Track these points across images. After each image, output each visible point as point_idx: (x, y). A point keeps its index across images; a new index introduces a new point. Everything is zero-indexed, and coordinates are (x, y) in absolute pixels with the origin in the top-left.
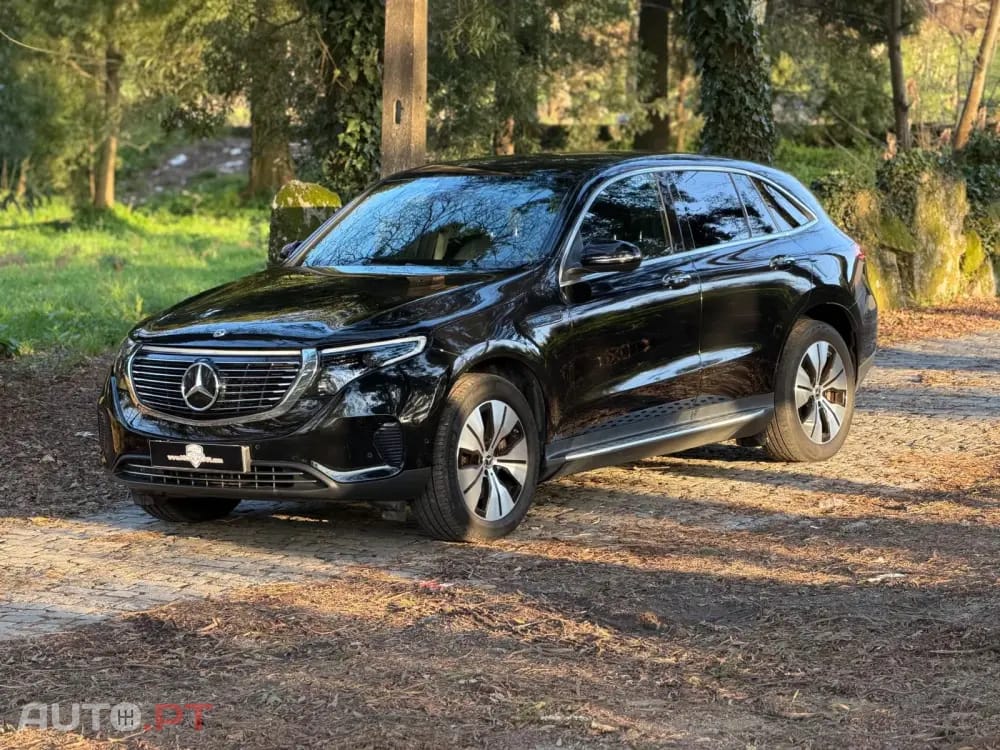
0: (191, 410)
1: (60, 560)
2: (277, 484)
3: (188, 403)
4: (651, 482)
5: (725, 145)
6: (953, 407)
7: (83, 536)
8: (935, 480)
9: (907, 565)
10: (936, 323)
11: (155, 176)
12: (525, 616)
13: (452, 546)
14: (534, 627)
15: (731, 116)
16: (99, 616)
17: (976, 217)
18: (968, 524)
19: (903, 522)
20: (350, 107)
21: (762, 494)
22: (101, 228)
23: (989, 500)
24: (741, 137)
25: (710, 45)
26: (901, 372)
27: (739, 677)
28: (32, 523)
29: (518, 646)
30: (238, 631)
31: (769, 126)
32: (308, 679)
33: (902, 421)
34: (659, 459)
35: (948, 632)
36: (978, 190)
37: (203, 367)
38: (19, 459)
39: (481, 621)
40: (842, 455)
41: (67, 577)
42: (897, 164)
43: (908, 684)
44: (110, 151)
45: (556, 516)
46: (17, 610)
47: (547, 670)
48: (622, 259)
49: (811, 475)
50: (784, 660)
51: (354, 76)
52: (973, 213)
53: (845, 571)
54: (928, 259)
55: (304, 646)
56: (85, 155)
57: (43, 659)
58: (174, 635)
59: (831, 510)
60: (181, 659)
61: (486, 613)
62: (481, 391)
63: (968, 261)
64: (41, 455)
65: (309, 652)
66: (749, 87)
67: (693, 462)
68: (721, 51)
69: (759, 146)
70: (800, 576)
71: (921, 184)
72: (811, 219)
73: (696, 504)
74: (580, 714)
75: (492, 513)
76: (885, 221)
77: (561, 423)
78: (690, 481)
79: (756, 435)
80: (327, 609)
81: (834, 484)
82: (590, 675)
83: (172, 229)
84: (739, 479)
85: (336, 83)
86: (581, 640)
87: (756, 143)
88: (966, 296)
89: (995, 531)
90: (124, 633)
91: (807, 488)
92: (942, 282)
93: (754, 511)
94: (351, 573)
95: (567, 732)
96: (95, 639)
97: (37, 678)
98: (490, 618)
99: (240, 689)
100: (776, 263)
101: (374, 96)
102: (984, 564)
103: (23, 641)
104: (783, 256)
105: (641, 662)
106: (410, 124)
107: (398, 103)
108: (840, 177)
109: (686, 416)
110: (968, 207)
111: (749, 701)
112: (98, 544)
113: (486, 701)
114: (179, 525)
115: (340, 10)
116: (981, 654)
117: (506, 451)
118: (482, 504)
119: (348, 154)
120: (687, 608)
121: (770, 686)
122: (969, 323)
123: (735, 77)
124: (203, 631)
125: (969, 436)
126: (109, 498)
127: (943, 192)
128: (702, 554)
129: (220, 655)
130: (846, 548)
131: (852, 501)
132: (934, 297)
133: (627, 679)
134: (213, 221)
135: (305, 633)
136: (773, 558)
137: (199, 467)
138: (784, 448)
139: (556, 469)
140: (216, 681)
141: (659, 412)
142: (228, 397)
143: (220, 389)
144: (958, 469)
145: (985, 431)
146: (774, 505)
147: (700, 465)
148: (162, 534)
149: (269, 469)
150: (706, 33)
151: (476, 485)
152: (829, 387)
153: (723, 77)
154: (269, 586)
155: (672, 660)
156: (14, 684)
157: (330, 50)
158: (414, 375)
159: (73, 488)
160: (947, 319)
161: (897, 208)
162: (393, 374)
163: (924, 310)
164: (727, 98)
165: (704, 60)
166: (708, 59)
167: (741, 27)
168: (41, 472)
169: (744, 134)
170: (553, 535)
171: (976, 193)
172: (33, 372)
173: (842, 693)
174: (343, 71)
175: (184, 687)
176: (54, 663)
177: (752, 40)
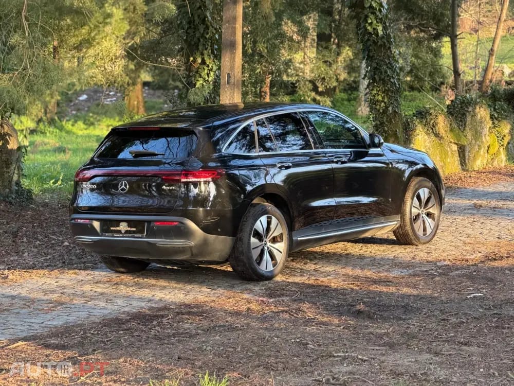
8: (489, 253)
9: (484, 290)
10: (478, 179)
11: (71, 106)
12: (312, 313)
14: (318, 318)
15: (380, 79)
20: (198, 75)
21: (409, 259)
25: (370, 45)
27: (417, 338)
28: (68, 273)
30: (181, 320)
31: (399, 84)
38: (53, 244)
39: (293, 315)
41: (93, 297)
42: (457, 102)
43: (495, 341)
49: (430, 250)
50: (437, 330)
51: (199, 60)
52: (493, 126)
54: (472, 148)
55: (214, 327)
57: (96, 332)
59: (443, 266)
60: (159, 332)
61: (294, 312)
63: (491, 149)
64: (63, 242)
65: (217, 329)
66: (389, 65)
68: (375, 48)
69: (393, 94)
71: (469, 112)
74: (351, 353)
76: (452, 129)
83: (85, 132)
85: (191, 64)
87: (392, 93)
88: (490, 166)
92: (478, 159)
95: (348, 361)
96: (116, 324)
98: (297, 314)
99: (192, 344)
101: (209, 70)
103: (84, 325)
106: (234, 84)
107: (228, 74)
108: (430, 108)
110: (491, 122)
111: (425, 348)
113: (306, 349)
115: (193, 28)
121: (433, 342)
122: (493, 179)
123: (382, 60)
124: (166, 320)
125: (502, 232)
126: (100, 262)
128: (387, 286)
129: (176, 330)
130: (453, 283)
132: (475, 166)
135: (212, 321)
140: (179, 341)
145: (509, 230)
153: (377, 61)
155: (385, 331)
157: (188, 47)
160: (483, 177)
161: (457, 123)
163: (471, 173)
164: (378, 71)
165: (367, 52)
166: (369, 52)
167: (385, 37)
168: (64, 250)
169: (387, 88)
170: (315, 278)
171: (494, 116)
172: (47, 203)
173: (466, 344)
174: (194, 58)
175: (166, 344)
176: (102, 334)
177: (390, 43)
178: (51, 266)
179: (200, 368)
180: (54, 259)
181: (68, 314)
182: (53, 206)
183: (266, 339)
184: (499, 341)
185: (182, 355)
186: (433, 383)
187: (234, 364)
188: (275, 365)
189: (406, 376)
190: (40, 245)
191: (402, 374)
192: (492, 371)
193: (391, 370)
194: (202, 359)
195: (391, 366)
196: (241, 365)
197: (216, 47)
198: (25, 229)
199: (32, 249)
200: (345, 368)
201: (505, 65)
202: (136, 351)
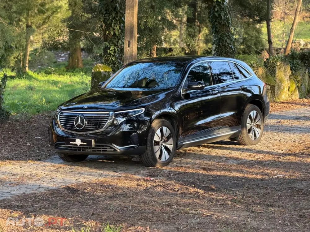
0: (77, 129)
1: (39, 172)
2: (102, 150)
3: (76, 127)
4: (206, 151)
5: (221, 54)
6: (290, 130)
7: (44, 166)
8: (288, 150)
9: (283, 173)
10: (282, 106)
12: (177, 187)
13: (151, 168)
14: (181, 190)
15: (223, 45)
16: (55, 187)
17: (293, 75)
18: (299, 162)
19: (281, 162)
20: (111, 42)
21: (238, 154)
22: (25, 78)
23: (304, 156)
24: (226, 51)
25: (217, 24)
26: (274, 120)
27: (241, 202)
28: (28, 162)
29: (177, 194)
30: (96, 191)
31: (234, 48)
32: (120, 203)
33: (276, 134)
34: (207, 145)
35: (298, 190)
36: (294, 67)
37: (81, 117)
38: (20, 144)
39: (165, 188)
40: (260, 143)
41: (42, 177)
42: (270, 59)
43: (289, 204)
44: (27, 55)
45: (180, 160)
46: (30, 185)
47: (187, 201)
48: (199, 86)
49: (252, 149)
50: (253, 197)
51: (112, 33)
52: (292, 74)
53: (266, 175)
54: (279, 87)
55: (116, 195)
56: (20, 56)
57: (43, 198)
58: (78, 192)
59: (259, 159)
60: (81, 198)
61: (166, 186)
62: (160, 124)
63: (291, 88)
64: (26, 143)
65: (118, 196)
66: (228, 37)
67: (216, 145)
68: (220, 26)
70: (253, 176)
71: (277, 66)
72: (251, 75)
73: (220, 157)
74: (199, 211)
75: (163, 159)
76: (267, 76)
77: (182, 134)
78: (217, 151)
79: (236, 138)
80: (119, 185)
81: (259, 151)
82: (199, 202)
83: (46, 78)
84: (231, 150)
85: (107, 35)
86: (195, 193)
87: (230, 53)
88: (290, 98)
89: (307, 164)
90: (63, 191)
91: (251, 152)
92: (283, 94)
93: (237, 159)
94: (124, 175)
95: (197, 216)
96: (56, 193)
97: (42, 203)
98: (168, 187)
99: (102, 206)
100: (241, 88)
101: (118, 39)
102: (305, 173)
103: (35, 194)
104: (243, 86)
105: (213, 198)
106: (132, 47)
107: (129, 41)
108: (254, 63)
109: (216, 132)
110: (291, 72)
111: (245, 208)
112: (49, 168)
113: (172, 208)
114: (71, 163)
115: (108, 14)
116: (308, 196)
117: (167, 141)
118: (160, 156)
119: (110, 56)
120: (223, 184)
121: (251, 204)
122: (292, 106)
123: (224, 34)
124: (86, 191)
125: (296, 138)
126: (49, 155)
127: (284, 68)
128: (224, 170)
129: (92, 197)
130: (265, 169)
131: (265, 156)
132: (281, 99)
133: (209, 203)
134: (58, 76)
135: (115, 191)
136: (245, 171)
137: (80, 146)
138: (243, 141)
139: (180, 146)
140: (94, 204)
141: (209, 131)
142: (88, 125)
143: (86, 123)
144: (294, 147)
145: (300, 137)
146: (242, 157)
147: (219, 146)
148: (67, 165)
149: (100, 146)
150: (216, 21)
151: (159, 151)
152: (256, 124)
153: (221, 34)
154: (102, 179)
155: (222, 198)
156: (36, 205)
157: (105, 25)
158: (141, 119)
159: (37, 153)
160: (285, 105)
161: (270, 72)
162: (135, 119)
163: (278, 103)
164: (222, 40)
165: (215, 29)
166: (216, 29)
167: (226, 19)
168: (27, 148)
169: (227, 51)
170: (180, 165)
171: (293, 68)
172: (19, 120)
173: (271, 206)
174: (109, 32)
175: (85, 205)
176: (46, 199)
177: (229, 23)
178: (18, 158)
179: (105, 220)
180: (20, 153)
181: (26, 187)
182: (22, 122)
183: (147, 202)
184: (292, 204)
185: (94, 212)
186: (249, 229)
187: (126, 218)
188: (152, 218)
189: (233, 225)
190: (12, 145)
191: (230, 224)
192: (286, 222)
193: (224, 222)
194: (107, 214)
195: (224, 219)
196: (130, 218)
197: (122, 25)
198: (3, 135)
199: (7, 148)
200: (195, 221)
201: (301, 40)
202: (66, 210)
